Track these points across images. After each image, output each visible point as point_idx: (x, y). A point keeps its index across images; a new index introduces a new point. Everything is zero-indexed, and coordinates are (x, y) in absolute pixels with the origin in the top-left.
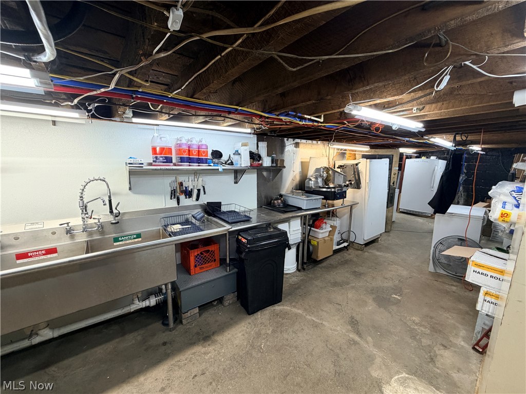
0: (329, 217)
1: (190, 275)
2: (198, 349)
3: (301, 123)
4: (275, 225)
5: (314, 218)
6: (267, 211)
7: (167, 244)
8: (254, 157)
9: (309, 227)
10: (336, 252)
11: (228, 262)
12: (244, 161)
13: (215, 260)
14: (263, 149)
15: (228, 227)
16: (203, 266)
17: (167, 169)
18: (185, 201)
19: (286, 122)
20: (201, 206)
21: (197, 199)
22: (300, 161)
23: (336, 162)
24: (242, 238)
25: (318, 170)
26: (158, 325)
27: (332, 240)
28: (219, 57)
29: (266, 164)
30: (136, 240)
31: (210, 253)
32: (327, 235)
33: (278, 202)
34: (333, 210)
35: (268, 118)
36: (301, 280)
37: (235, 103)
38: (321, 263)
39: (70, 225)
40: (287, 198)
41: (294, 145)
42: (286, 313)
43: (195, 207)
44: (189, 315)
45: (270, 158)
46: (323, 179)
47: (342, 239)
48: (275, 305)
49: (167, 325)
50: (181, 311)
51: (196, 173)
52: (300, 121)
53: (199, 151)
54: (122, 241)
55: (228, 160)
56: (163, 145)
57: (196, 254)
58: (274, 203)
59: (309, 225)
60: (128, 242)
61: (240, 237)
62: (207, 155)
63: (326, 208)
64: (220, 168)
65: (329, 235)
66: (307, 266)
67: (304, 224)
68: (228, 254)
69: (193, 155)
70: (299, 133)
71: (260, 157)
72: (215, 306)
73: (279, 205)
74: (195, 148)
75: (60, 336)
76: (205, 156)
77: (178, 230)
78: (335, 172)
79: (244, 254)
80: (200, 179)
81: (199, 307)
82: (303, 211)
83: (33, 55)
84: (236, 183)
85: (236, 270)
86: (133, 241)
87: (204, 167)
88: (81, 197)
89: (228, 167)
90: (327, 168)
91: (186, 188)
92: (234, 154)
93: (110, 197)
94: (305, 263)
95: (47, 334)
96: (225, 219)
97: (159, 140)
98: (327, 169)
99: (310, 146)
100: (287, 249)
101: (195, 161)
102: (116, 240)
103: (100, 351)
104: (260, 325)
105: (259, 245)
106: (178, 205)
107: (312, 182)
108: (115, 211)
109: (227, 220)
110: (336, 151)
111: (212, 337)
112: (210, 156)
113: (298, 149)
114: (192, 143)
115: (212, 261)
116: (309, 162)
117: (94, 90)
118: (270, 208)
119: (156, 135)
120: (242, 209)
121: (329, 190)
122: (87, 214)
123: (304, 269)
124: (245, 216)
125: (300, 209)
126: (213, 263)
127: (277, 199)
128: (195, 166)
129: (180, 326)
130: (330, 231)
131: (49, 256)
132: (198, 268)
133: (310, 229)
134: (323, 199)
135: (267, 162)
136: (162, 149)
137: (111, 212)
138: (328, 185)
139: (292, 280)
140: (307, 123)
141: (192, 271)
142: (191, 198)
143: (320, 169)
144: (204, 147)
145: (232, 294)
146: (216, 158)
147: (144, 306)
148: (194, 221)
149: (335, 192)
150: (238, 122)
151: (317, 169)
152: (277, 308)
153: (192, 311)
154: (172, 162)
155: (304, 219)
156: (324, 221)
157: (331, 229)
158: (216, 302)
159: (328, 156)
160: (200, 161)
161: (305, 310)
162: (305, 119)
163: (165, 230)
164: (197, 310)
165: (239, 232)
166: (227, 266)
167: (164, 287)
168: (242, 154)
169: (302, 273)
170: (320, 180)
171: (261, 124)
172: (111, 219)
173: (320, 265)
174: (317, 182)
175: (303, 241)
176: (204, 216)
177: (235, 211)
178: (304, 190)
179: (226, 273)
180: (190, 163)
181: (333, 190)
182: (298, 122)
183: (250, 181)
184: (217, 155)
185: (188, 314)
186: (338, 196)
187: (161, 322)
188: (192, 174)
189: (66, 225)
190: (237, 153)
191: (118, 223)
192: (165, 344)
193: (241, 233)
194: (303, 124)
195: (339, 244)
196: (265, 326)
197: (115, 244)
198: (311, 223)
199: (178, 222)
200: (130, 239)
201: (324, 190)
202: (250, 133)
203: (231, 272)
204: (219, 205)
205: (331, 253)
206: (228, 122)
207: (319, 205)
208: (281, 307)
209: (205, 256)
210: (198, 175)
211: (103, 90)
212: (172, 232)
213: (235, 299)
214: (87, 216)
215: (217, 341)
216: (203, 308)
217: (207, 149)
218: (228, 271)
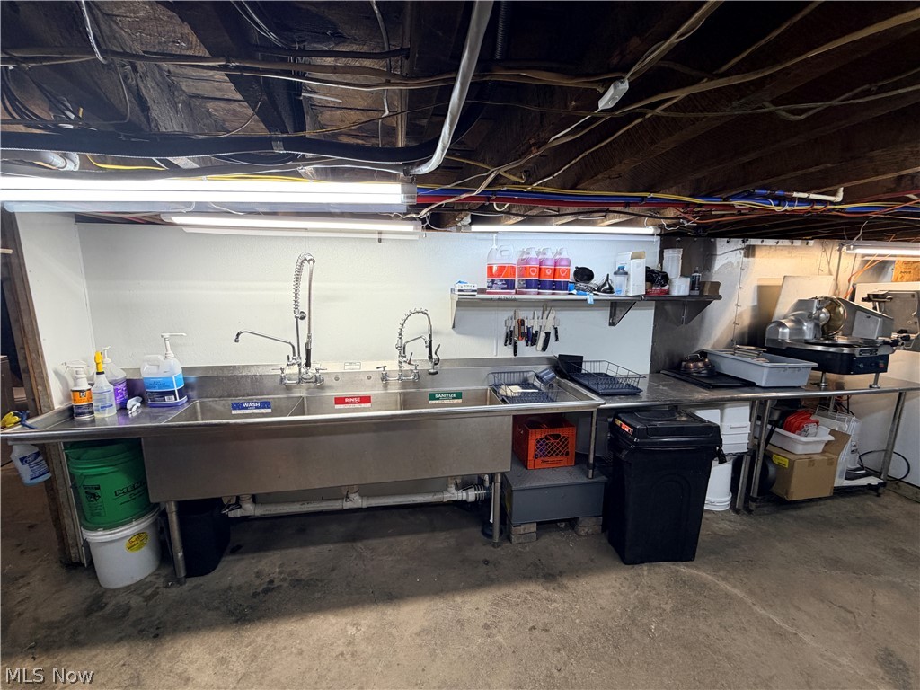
0: (828, 410)
1: (527, 468)
2: (536, 589)
3: (779, 209)
4: (690, 410)
5: (786, 408)
6: (672, 381)
7: (503, 413)
8: (655, 277)
9: (769, 427)
10: (841, 492)
11: (591, 461)
12: (635, 285)
13: (567, 454)
14: (673, 262)
15: (597, 400)
16: (546, 459)
17: (507, 300)
18: (526, 351)
19: (739, 210)
20: (549, 360)
21: (544, 349)
22: (756, 283)
23: (858, 286)
24: (624, 425)
25: (802, 304)
26: (476, 531)
27: (832, 463)
28: (641, 120)
29: (679, 291)
30: (456, 401)
31: (561, 440)
32: (820, 450)
33: (696, 367)
34: (840, 396)
35: (700, 205)
36: (742, 531)
37: (641, 188)
38: (795, 508)
39: (386, 369)
40: (718, 360)
41: (743, 251)
42: (705, 584)
43: (538, 361)
44: (522, 532)
45: (687, 281)
46: (817, 325)
47: (862, 468)
48: (680, 563)
49: (491, 536)
50: (510, 521)
51: (546, 306)
52: (779, 205)
53: (555, 269)
54: (438, 399)
55: (604, 284)
56: (504, 262)
57: (538, 437)
58: (687, 368)
59: (770, 422)
60: (446, 401)
61: (619, 422)
62: (567, 276)
63: (821, 390)
64: (590, 298)
65: (824, 452)
66: (757, 507)
67: (759, 418)
68: (592, 447)
69: (545, 276)
70: (765, 228)
71: (665, 279)
72: (562, 530)
73: (699, 373)
74: (549, 265)
75: (368, 508)
76: (565, 277)
77: (517, 395)
78: (855, 309)
79: (625, 452)
80: (551, 316)
81: (538, 524)
82: (757, 389)
83: (412, 169)
84: (612, 324)
85: (603, 478)
86: (452, 401)
87: (561, 295)
88: (400, 334)
89: (602, 296)
90: (832, 300)
91: (528, 329)
92: (615, 273)
93: (430, 336)
94: (754, 500)
95: (357, 501)
96: (590, 385)
97: (498, 255)
98: (830, 303)
99: (785, 252)
100: (715, 462)
101: (548, 287)
102: (432, 397)
103: (407, 542)
104: (647, 589)
105: (656, 443)
106: (515, 355)
107: (787, 330)
108: (434, 357)
109: (595, 387)
110: (859, 260)
111: (559, 579)
112: (571, 278)
113: (751, 259)
114: (546, 257)
115: (563, 454)
116: (781, 287)
117: (451, 197)
118: (677, 376)
119: (495, 247)
120: (623, 372)
121: (832, 350)
122: (405, 357)
123: (750, 512)
124: (629, 385)
125: (750, 385)
126: (564, 457)
127: (695, 360)
128: (547, 295)
129: (508, 544)
130: (828, 443)
131: (363, 405)
132: (539, 461)
133: (772, 431)
134: (814, 369)
135: (680, 287)
136: (501, 269)
137: (430, 357)
138: (831, 338)
139: (721, 526)
140: (795, 208)
141: (530, 463)
142: (535, 346)
143: (811, 301)
144: (564, 263)
145: (594, 519)
146: (582, 280)
147: (460, 499)
148: (537, 383)
149: (851, 356)
150: (633, 217)
151: (800, 301)
152: (684, 569)
153: (527, 526)
154: (514, 288)
155: (759, 408)
156: (813, 418)
157: (832, 438)
158: (564, 524)
159: (834, 273)
160: (555, 286)
161: (751, 593)
162: (792, 200)
163: (495, 392)
164: (533, 528)
165: (616, 412)
166: (589, 468)
167: (487, 477)
168: (631, 273)
169: (744, 518)
170: (808, 328)
171: (683, 218)
172: (429, 367)
173: (794, 513)
174: (798, 330)
175: (753, 452)
176: (555, 377)
177: (606, 375)
178: (765, 348)
179: (585, 480)
180: (539, 289)
181: (846, 350)
182: (773, 207)
183: (642, 322)
184: (584, 275)
185: (521, 530)
186: (861, 366)
187: (480, 529)
188: (538, 307)
189: (382, 369)
190: (621, 271)
191: (436, 373)
192: (486, 562)
193: (620, 415)
194: (786, 211)
195: (851, 475)
196: (658, 594)
197: (431, 402)
198: (776, 417)
199: (516, 382)
200: (448, 398)
201: (819, 348)
202: (653, 235)
203: (595, 480)
204: (578, 360)
205: (828, 493)
206: (613, 218)
207: (803, 383)
208: (694, 572)
209: (552, 444)
210: (549, 309)
211: (464, 196)
212: (507, 397)
213: (599, 529)
214: (405, 359)
215: (567, 588)
216: (545, 526)
217: (569, 266)
218: (590, 476)
